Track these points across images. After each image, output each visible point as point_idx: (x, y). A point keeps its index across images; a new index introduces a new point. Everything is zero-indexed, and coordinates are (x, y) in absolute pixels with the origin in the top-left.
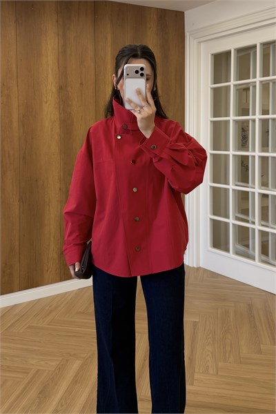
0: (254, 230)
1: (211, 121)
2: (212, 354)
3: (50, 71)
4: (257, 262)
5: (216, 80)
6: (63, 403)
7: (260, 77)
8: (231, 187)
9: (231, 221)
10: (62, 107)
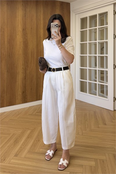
0: (96, 84)
1: (80, 44)
2: (80, 128)
3: (20, 23)
4: (97, 96)
5: (82, 28)
6: (24, 145)
7: (98, 26)
8: (88, 68)
9: (88, 81)
10: (24, 37)
